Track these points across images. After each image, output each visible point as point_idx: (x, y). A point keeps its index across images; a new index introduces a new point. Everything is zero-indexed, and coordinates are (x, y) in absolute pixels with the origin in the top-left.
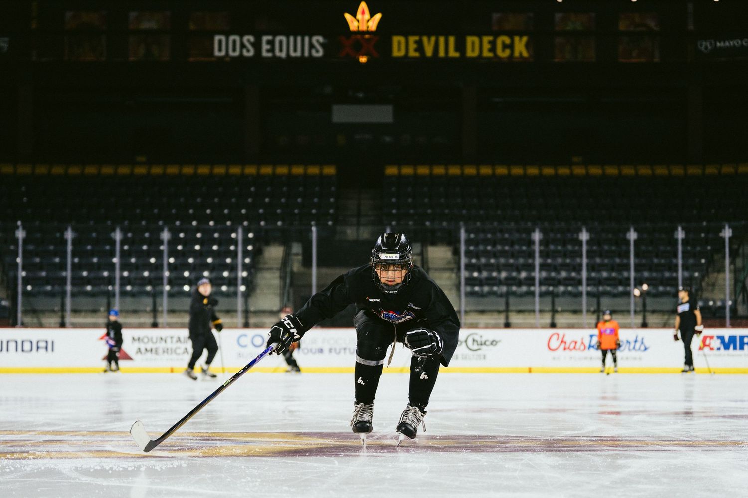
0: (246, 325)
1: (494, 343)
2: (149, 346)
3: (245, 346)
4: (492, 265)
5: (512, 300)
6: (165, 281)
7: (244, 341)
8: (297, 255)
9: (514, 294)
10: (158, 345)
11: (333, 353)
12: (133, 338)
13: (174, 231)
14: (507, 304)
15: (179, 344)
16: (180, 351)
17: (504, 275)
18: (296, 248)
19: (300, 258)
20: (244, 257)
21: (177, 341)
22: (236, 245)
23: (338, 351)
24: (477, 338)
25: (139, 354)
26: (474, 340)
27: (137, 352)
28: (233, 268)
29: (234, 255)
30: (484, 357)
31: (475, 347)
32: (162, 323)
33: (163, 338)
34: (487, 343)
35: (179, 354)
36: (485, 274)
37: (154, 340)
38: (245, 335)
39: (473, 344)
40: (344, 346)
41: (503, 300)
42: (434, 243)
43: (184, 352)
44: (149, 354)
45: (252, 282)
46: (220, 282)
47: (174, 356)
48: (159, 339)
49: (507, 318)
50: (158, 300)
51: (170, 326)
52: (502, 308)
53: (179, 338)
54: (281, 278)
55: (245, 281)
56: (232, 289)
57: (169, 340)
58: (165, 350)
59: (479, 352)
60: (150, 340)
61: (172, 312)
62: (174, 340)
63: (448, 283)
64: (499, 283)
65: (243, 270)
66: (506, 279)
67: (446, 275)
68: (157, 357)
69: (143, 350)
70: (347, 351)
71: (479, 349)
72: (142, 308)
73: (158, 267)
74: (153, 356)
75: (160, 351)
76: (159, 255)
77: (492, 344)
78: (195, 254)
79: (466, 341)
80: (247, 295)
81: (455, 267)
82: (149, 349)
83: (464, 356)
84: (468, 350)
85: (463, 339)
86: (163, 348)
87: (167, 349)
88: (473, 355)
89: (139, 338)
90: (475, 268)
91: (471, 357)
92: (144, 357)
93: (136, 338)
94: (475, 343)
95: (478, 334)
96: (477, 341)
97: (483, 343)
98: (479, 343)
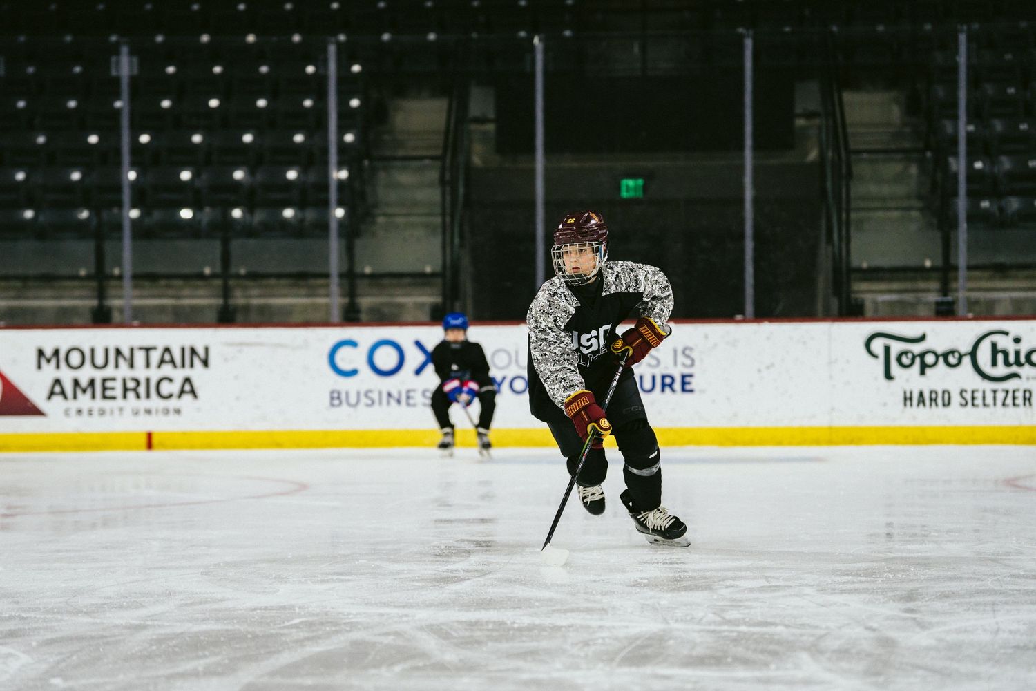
0: (351, 317)
2: (85, 375)
3: (354, 372)
6: (126, 196)
7: (346, 358)
8: (481, 120)
10: (109, 372)
12: (41, 353)
13: (149, 58)
15: (167, 370)
16: (174, 388)
18: (481, 103)
19: (491, 127)
20: (342, 131)
21: (162, 361)
22: (321, 97)
24: (1004, 343)
25: (58, 399)
26: (995, 350)
27: (52, 393)
28: (313, 159)
29: (315, 124)
30: (1027, 399)
32: (121, 310)
33: (126, 353)
35: (171, 396)
36: (1006, 164)
37: (100, 360)
38: (353, 344)
39: (994, 362)
42: (855, 86)
43: (182, 392)
45: (363, 195)
46: (277, 196)
47: (155, 402)
48: (112, 355)
50: (108, 246)
51: (145, 319)
53: (167, 350)
54: (442, 182)
55: (347, 193)
56: (310, 215)
57: (140, 357)
58: (131, 384)
59: (1011, 384)
60: (88, 357)
61: (144, 278)
62: (155, 357)
63: (900, 190)
65: (340, 166)
67: (892, 168)
68: (107, 404)
71: (1015, 375)
72: (64, 270)
73: (107, 158)
74: (99, 403)
76: (109, 123)
78: (206, 120)
79: (973, 354)
80: (350, 231)
81: (921, 145)
82: (84, 382)
83: (968, 396)
84: (978, 378)
85: (965, 348)
86: (124, 381)
87: (138, 382)
88: (995, 392)
89: (56, 353)
90: (977, 147)
91: (989, 400)
92: (73, 405)
93: (48, 352)
94: (1000, 357)
95: (1006, 334)
96: (1006, 354)
97: (1023, 359)
98: (1012, 359)
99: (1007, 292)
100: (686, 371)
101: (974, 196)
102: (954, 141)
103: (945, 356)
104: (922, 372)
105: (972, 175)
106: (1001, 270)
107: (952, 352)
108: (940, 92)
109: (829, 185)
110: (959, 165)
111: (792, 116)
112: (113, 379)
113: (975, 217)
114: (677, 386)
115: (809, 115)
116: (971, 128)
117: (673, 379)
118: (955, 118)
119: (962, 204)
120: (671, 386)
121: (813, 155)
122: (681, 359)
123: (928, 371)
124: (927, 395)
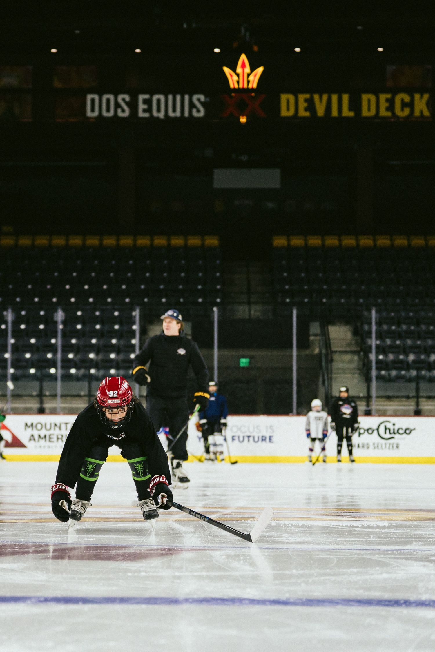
1: (407, 431)
2: (43, 433)
4: (398, 347)
5: (422, 385)
9: (423, 378)
10: (52, 432)
11: (236, 442)
12: (26, 424)
14: (418, 390)
17: (411, 357)
22: (121, 324)
23: (241, 439)
24: (389, 425)
25: (32, 442)
26: (386, 429)
27: (30, 440)
29: (120, 335)
30: (398, 446)
31: (388, 436)
33: (58, 425)
34: (400, 431)
36: (391, 357)
37: (48, 427)
39: (385, 433)
40: (248, 434)
41: (413, 385)
42: (333, 323)
44: (42, 442)
46: (107, 364)
48: (53, 426)
49: (418, 404)
52: (412, 394)
57: (63, 427)
58: (60, 437)
59: (391, 441)
60: (44, 426)
63: (352, 366)
64: (408, 367)
66: (414, 362)
68: (51, 444)
69: (36, 437)
70: (251, 439)
71: (392, 438)
72: (27, 393)
73: (39, 348)
74: (48, 443)
75: (55, 438)
77: (405, 432)
79: (378, 429)
81: (358, 349)
82: (42, 436)
83: (376, 445)
84: (379, 439)
85: (375, 427)
86: (57, 436)
87: (62, 436)
88: (386, 444)
89: (32, 424)
90: (380, 350)
91: (384, 446)
92: (37, 444)
93: (29, 424)
94: (388, 431)
95: (389, 422)
96: (390, 430)
97: (396, 431)
98: (392, 431)
99: (391, 406)
100: (271, 435)
101: (379, 369)
102: (371, 347)
103: (368, 430)
104: (359, 436)
105: (378, 362)
106: (389, 398)
107: (370, 429)
108: (366, 327)
109: (323, 363)
110: (372, 357)
111: (308, 335)
112: (53, 435)
113: (379, 378)
114: (268, 440)
115: (316, 335)
116: (378, 342)
117: (266, 438)
118: (371, 338)
119: (374, 373)
120: (265, 440)
121: (317, 351)
122: (269, 430)
123: (361, 436)
124: (361, 445)
